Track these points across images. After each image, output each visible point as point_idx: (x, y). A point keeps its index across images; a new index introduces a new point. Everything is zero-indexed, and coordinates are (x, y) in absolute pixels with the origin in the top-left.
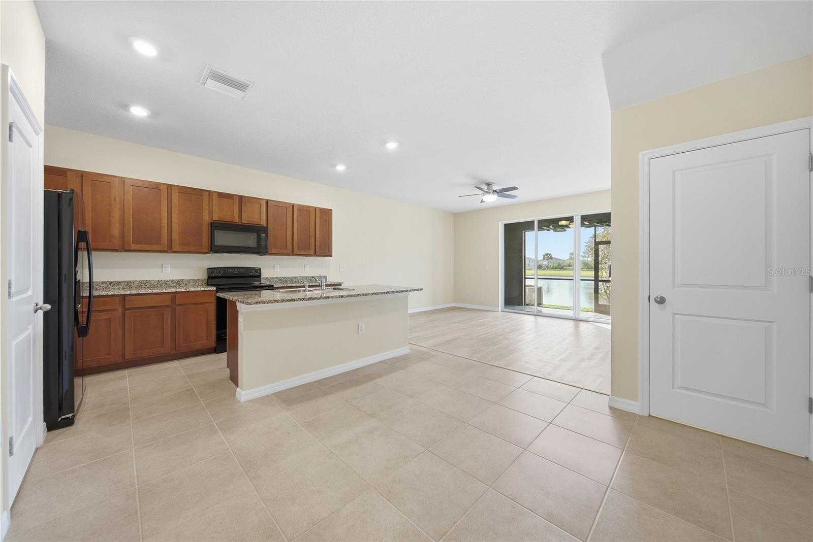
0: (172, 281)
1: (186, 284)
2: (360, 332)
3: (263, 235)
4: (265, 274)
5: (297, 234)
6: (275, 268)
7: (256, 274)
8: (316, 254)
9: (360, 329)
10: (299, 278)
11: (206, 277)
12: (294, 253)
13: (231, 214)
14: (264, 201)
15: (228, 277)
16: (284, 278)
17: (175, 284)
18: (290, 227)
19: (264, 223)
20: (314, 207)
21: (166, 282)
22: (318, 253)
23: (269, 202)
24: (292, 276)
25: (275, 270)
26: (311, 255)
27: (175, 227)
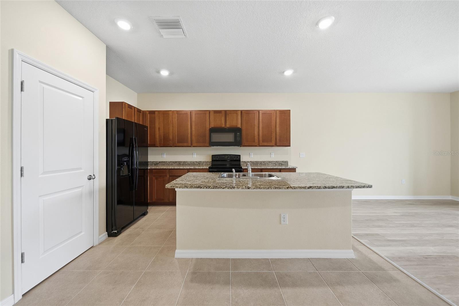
0: (196, 162)
1: (202, 164)
2: (282, 222)
3: (238, 134)
4: (243, 159)
5: (262, 131)
6: (250, 155)
7: (236, 159)
8: (276, 145)
9: (282, 219)
10: (267, 162)
11: (211, 161)
12: (260, 145)
13: (221, 123)
14: (240, 112)
15: (222, 161)
16: (256, 162)
17: (197, 164)
18: (257, 127)
19: (239, 126)
20: (274, 110)
21: (194, 162)
22: (278, 144)
23: (243, 111)
24: (261, 161)
25: (250, 157)
26: (273, 146)
27: (194, 133)
